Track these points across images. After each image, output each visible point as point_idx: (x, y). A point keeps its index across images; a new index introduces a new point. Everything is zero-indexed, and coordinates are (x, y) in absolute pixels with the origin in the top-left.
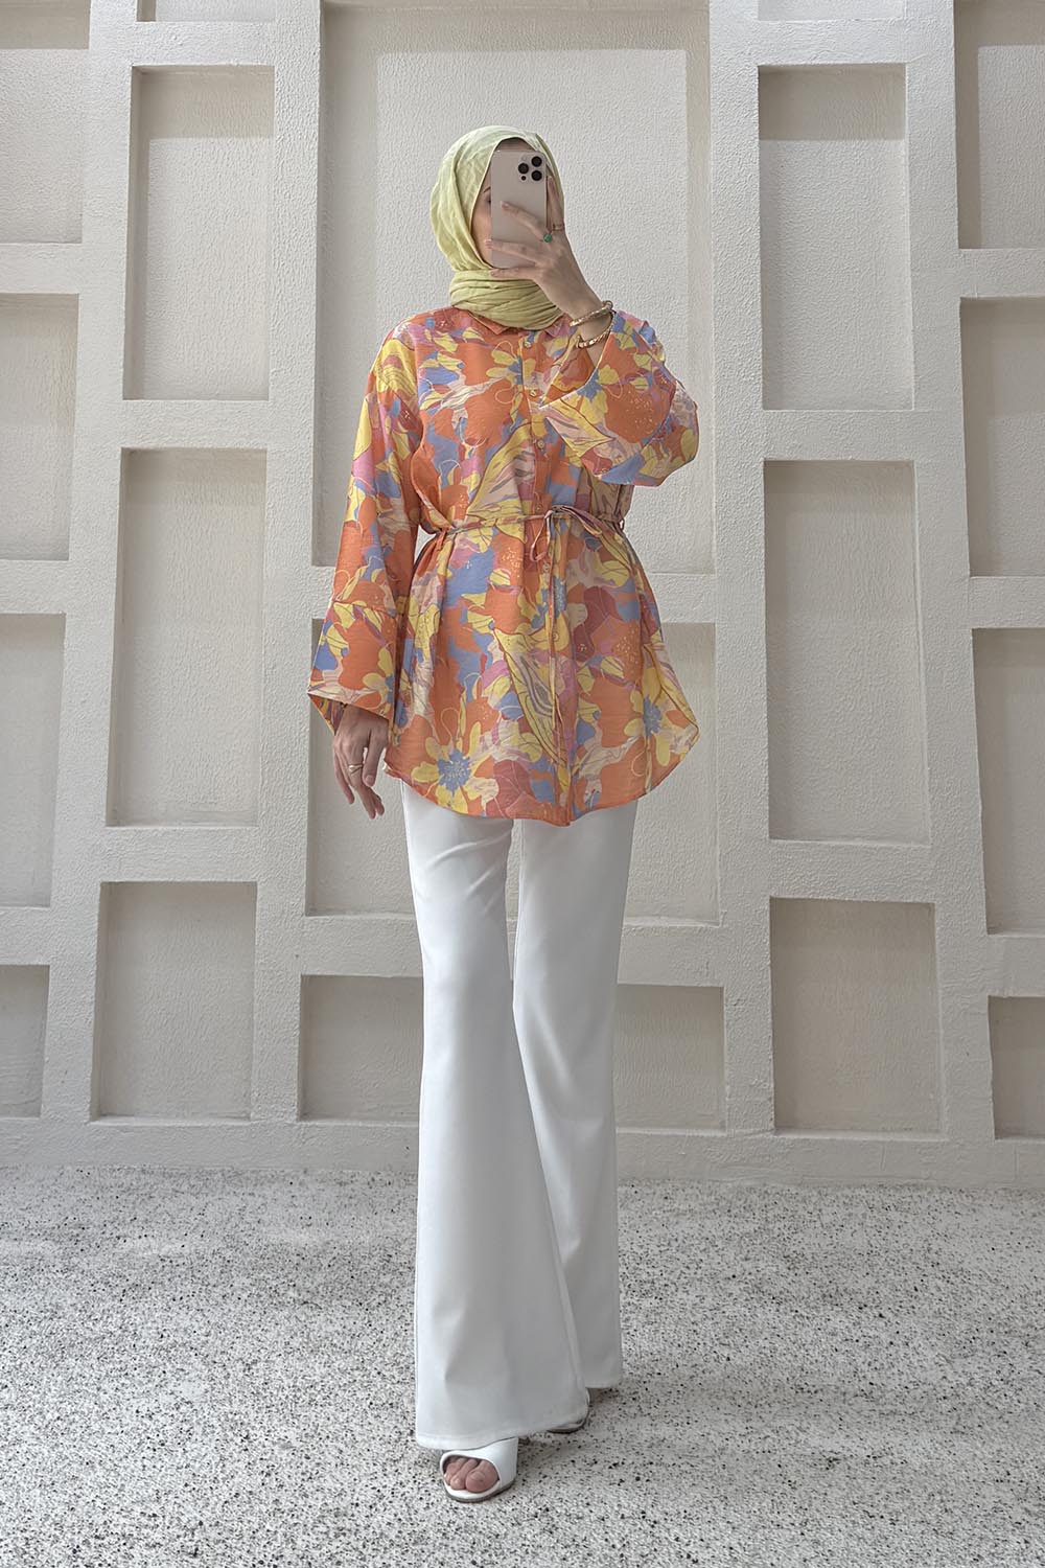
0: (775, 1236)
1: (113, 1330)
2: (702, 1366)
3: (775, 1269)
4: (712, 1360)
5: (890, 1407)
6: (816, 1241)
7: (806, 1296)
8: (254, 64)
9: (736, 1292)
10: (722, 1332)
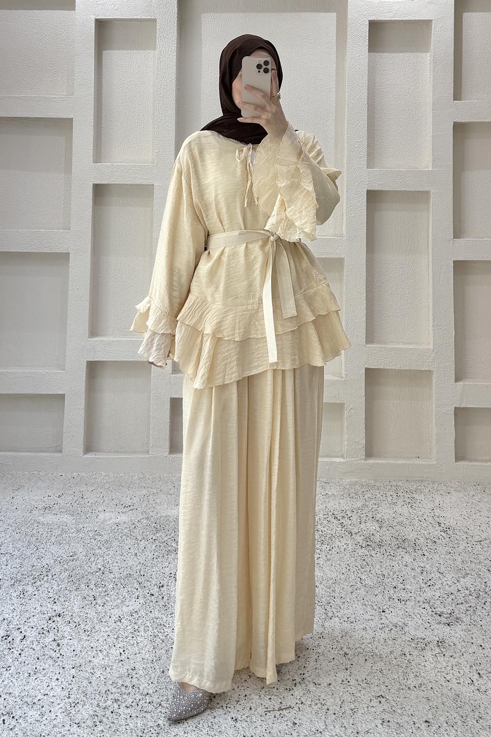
0: (370, 509)
1: (100, 567)
2: (355, 586)
3: (374, 528)
4: (359, 583)
5: (439, 609)
6: (387, 511)
7: (390, 543)
8: (148, 18)
9: (361, 542)
10: (359, 565)
